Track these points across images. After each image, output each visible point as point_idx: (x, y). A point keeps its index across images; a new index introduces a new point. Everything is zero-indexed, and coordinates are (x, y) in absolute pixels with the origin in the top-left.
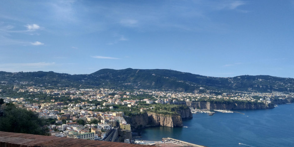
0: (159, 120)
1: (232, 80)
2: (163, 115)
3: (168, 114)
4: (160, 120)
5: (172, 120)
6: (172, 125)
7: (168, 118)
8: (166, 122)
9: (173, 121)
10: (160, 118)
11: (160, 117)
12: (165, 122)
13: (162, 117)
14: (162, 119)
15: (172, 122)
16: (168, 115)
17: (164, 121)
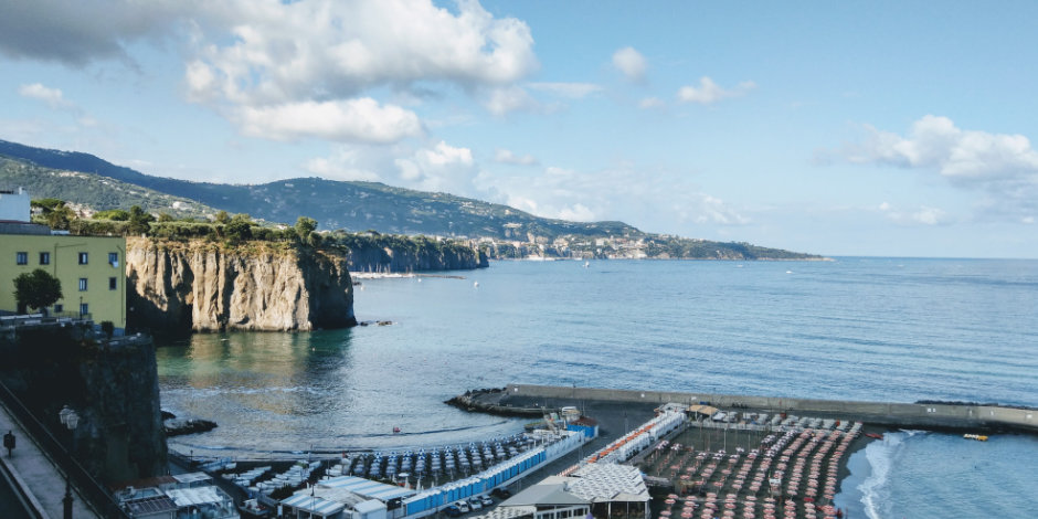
0: (185, 286)
1: (267, 194)
2: (221, 246)
3: (263, 236)
4: (195, 284)
5: (299, 280)
6: (304, 310)
7: (260, 267)
8: (249, 298)
9: (310, 285)
10: (188, 274)
11: (196, 266)
12: (237, 296)
13: (211, 265)
14: (206, 275)
15: (305, 295)
16: (262, 245)
17: (229, 289)
